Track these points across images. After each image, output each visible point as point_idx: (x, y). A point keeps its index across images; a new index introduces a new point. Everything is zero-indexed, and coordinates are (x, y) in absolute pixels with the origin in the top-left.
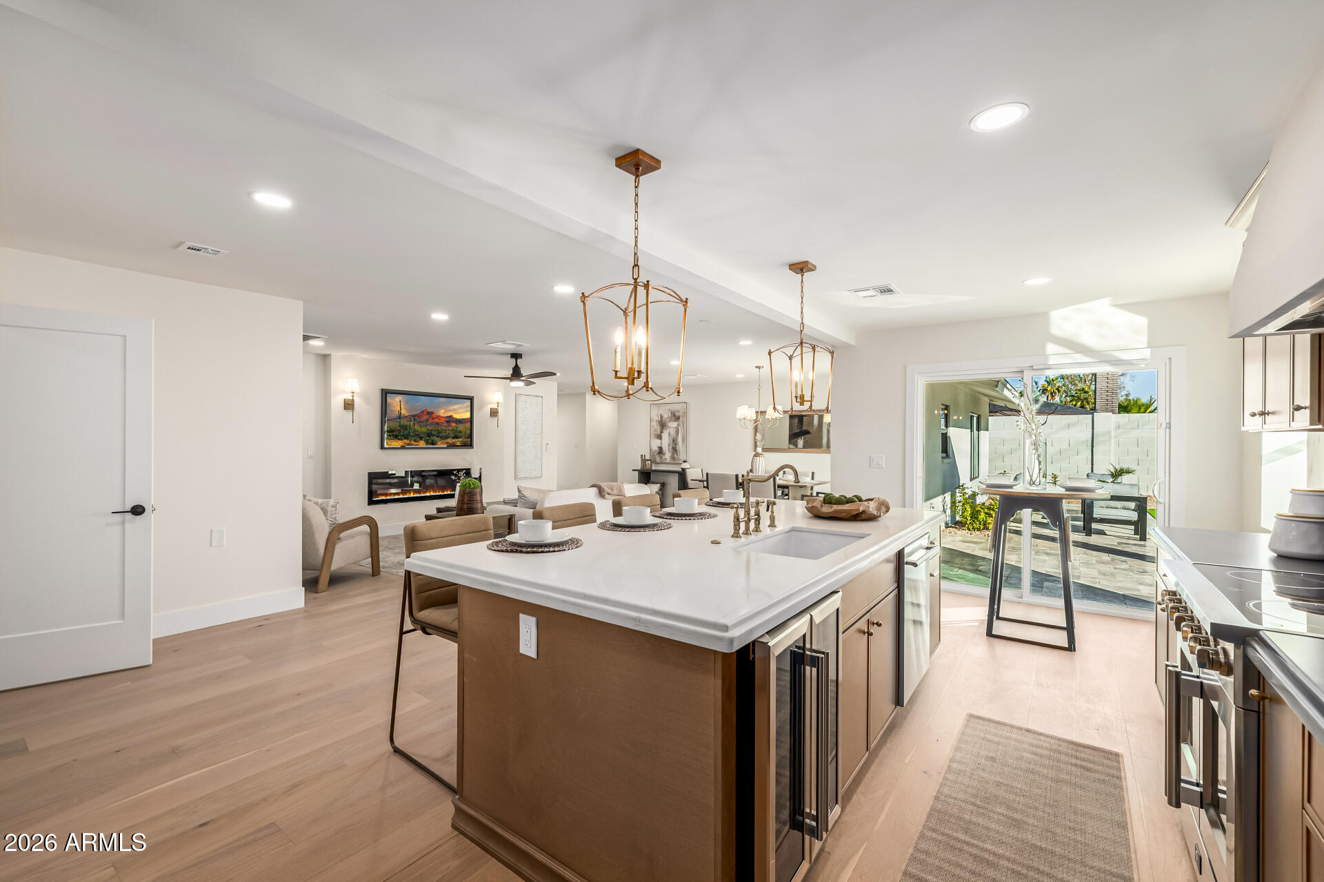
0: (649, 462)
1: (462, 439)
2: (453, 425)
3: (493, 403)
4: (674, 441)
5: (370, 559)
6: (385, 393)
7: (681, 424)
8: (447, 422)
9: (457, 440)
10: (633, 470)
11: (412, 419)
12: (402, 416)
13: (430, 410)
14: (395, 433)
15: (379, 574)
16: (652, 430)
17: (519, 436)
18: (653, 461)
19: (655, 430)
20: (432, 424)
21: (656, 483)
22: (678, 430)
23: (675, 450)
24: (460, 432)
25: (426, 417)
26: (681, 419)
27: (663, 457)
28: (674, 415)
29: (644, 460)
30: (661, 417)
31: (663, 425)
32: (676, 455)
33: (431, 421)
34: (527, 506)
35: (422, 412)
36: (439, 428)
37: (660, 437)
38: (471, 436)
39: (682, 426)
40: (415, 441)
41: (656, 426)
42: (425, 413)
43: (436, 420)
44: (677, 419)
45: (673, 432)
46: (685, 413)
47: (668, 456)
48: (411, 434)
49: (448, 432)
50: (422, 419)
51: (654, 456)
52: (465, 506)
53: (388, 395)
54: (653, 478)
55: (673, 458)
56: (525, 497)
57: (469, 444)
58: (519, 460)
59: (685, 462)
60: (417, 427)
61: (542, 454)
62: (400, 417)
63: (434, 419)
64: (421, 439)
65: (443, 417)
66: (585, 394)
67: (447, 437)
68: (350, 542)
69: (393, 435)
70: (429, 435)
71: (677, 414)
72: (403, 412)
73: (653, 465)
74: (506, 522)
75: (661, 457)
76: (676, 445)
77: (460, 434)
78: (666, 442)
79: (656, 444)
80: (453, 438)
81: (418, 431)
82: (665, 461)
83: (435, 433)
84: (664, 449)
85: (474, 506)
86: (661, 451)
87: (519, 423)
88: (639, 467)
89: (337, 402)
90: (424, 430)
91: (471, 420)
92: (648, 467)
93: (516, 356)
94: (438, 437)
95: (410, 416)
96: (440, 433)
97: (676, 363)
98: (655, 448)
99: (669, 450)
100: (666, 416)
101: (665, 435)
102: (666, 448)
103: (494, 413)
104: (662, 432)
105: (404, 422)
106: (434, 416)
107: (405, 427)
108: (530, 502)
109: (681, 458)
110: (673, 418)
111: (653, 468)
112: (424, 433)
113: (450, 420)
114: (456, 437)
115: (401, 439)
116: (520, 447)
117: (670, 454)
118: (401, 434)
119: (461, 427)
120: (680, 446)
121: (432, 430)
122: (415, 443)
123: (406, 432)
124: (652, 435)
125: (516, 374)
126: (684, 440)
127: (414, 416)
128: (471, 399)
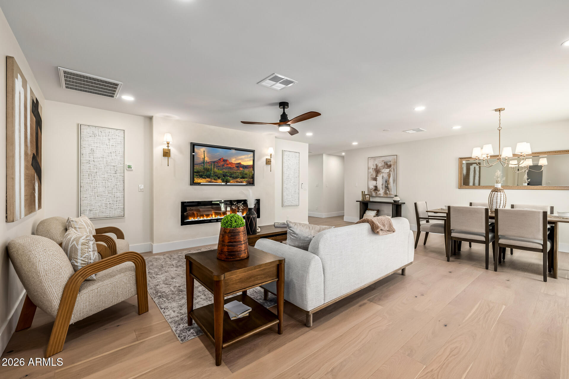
0: (368, 196)
1: (247, 179)
2: (241, 169)
3: (267, 155)
4: (387, 182)
5: (137, 295)
6: (193, 146)
7: (392, 170)
8: (237, 167)
9: (244, 180)
10: (357, 201)
11: (213, 164)
12: (206, 162)
13: (225, 159)
14: (201, 174)
15: (147, 310)
16: (370, 175)
17: (285, 178)
18: (371, 196)
19: (372, 175)
20: (226, 168)
21: (374, 210)
22: (390, 174)
23: (387, 188)
24: (246, 174)
25: (222, 163)
26: (392, 167)
27: (378, 193)
28: (387, 164)
29: (364, 195)
30: (377, 166)
31: (377, 171)
32: (388, 192)
33: (226, 166)
34: (297, 244)
35: (220, 160)
36: (232, 171)
37: (375, 179)
38: (253, 177)
39: (393, 172)
40: (214, 179)
41: (372, 172)
42: (222, 160)
43: (230, 166)
44: (389, 166)
45: (386, 176)
46: (396, 163)
47: (381, 192)
48: (212, 175)
49: (237, 174)
50: (220, 165)
51: (371, 192)
52: (226, 249)
53: (195, 146)
54: (370, 206)
55: (386, 193)
56: (295, 233)
57: (251, 183)
58: (285, 194)
59: (396, 196)
60: (216, 170)
61: (299, 190)
62: (203, 162)
63: (227, 164)
64: (219, 178)
65: (235, 164)
66: (322, 155)
67: (237, 178)
68: (107, 282)
69: (199, 175)
70: (224, 176)
71: (389, 163)
72: (206, 159)
73: (371, 198)
74: (274, 270)
75: (377, 193)
76: (388, 184)
77: (246, 176)
78: (380, 182)
79: (372, 184)
80: (241, 178)
81: (216, 173)
82: (379, 195)
83: (229, 175)
84: (378, 187)
85: (236, 249)
86: (376, 189)
87: (285, 169)
88: (361, 199)
89: (158, 151)
90: (221, 172)
91: (253, 166)
92: (367, 199)
93: (284, 105)
94: (230, 177)
95: (212, 162)
96: (232, 174)
97: (420, 108)
98: (372, 187)
99: (382, 188)
100: (380, 165)
101: (379, 178)
102: (380, 186)
103: (268, 162)
104: (377, 176)
105: (208, 167)
106: (228, 163)
107: (207, 170)
108: (300, 239)
109: (392, 193)
110: (386, 166)
111: (371, 200)
112: (221, 174)
113: (239, 165)
114: (243, 178)
115: (205, 178)
116: (285, 186)
117: (384, 191)
118: (205, 174)
119: (246, 171)
120: (391, 185)
121: (227, 172)
122: (214, 181)
123: (208, 173)
124: (370, 178)
125: (284, 120)
126: (395, 181)
127: (214, 162)
128: (253, 151)
